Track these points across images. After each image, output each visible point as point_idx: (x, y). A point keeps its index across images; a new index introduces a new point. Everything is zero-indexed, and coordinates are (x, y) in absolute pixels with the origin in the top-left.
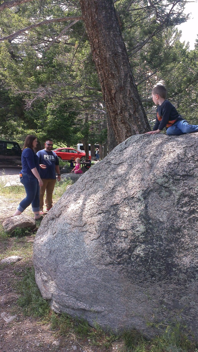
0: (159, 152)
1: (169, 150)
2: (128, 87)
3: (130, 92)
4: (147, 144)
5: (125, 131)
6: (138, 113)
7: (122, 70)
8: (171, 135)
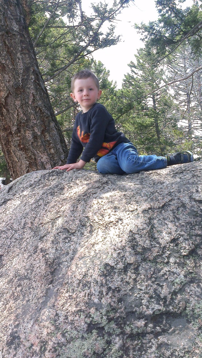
2: (31, 89)
3: (34, 97)
4: (52, 194)
5: (25, 163)
6: (49, 133)
7: (19, 59)
8: (107, 174)
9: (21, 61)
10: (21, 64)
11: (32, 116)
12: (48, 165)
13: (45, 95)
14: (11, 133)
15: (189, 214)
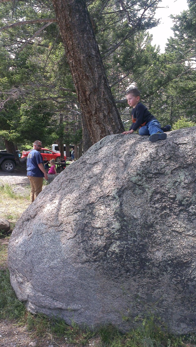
0: (132, 152)
1: (142, 150)
2: (102, 89)
3: (104, 93)
4: (121, 144)
5: (99, 131)
6: (112, 113)
7: (96, 72)
8: (144, 135)
9: (97, 73)
10: (97, 74)
11: (103, 104)
12: (111, 132)
13: (109, 91)
14: (92, 115)
15: (171, 147)
